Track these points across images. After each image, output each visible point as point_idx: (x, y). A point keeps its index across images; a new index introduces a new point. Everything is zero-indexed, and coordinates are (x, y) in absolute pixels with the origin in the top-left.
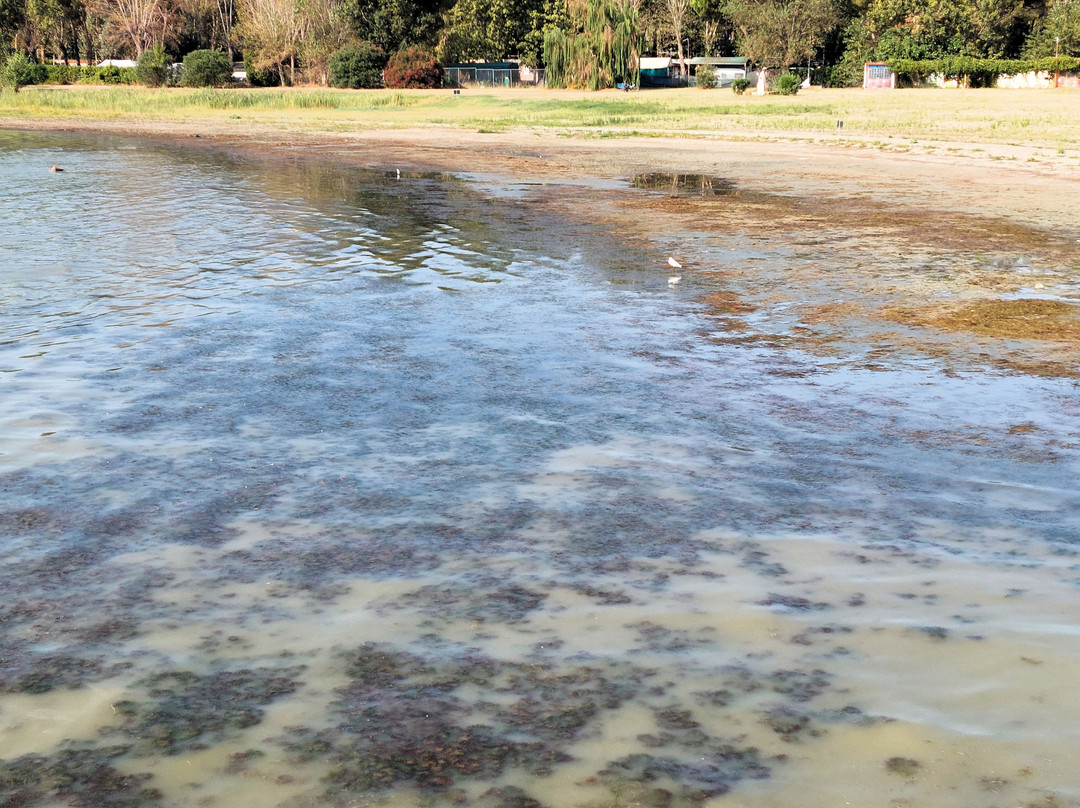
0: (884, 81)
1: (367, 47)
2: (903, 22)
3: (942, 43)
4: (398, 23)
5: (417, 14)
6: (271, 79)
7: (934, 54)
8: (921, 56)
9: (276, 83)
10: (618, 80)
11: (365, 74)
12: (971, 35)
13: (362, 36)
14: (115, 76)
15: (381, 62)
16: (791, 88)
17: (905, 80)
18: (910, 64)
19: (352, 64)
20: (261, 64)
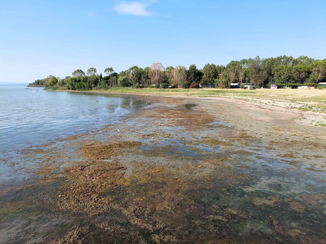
0: (275, 87)
1: (187, 82)
2: (280, 77)
3: (288, 80)
4: (193, 78)
5: (196, 77)
6: (174, 87)
7: (286, 82)
8: (283, 83)
9: (175, 88)
10: (226, 87)
11: (187, 86)
12: (293, 79)
13: (187, 80)
14: (153, 87)
15: (189, 85)
16: (254, 88)
17: (279, 87)
18: (280, 84)
19: (185, 85)
20: (173, 85)
